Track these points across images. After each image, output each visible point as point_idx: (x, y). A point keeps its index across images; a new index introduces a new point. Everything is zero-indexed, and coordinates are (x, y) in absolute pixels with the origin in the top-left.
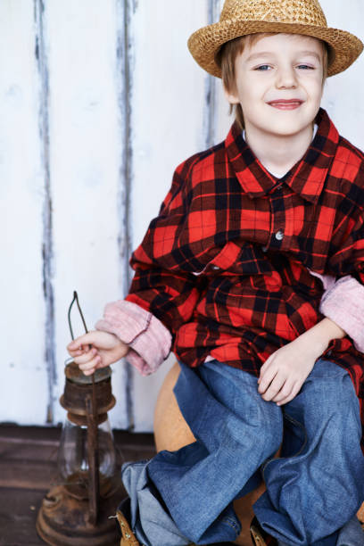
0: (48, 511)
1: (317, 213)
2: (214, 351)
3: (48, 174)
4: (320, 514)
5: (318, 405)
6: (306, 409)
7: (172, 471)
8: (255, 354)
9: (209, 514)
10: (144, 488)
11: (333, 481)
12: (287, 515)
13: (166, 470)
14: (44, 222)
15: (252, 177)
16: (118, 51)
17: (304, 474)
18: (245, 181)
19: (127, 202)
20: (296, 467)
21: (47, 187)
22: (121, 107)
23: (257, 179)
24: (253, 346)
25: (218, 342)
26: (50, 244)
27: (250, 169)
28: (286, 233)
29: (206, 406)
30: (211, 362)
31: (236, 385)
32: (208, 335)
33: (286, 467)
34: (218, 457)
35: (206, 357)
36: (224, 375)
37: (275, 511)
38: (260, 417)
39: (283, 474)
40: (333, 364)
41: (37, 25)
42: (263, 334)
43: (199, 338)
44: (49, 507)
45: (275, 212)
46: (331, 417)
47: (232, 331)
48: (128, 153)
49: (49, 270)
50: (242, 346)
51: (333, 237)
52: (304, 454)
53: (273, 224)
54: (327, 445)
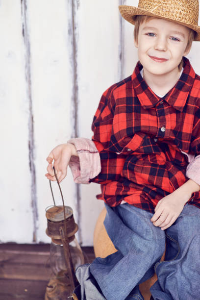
0: (50, 294)
1: (184, 117)
2: (126, 198)
3: (31, 101)
4: (188, 292)
5: (186, 230)
6: (179, 233)
7: (104, 268)
8: (150, 200)
9: (125, 292)
10: (87, 279)
11: (196, 273)
12: (170, 294)
13: (101, 268)
14: (29, 128)
15: (146, 97)
16: (69, 32)
17: (179, 270)
18: (142, 100)
19: (76, 116)
20: (174, 266)
21: (31, 109)
22: (71, 62)
23: (149, 98)
24: (149, 196)
25: (129, 193)
26: (33, 141)
27: (145, 92)
28: (167, 128)
29: (121, 230)
30: (124, 204)
31: (138, 217)
32: (123, 189)
33: (169, 266)
34: (128, 258)
35: (121, 201)
36: (131, 212)
37: (163, 291)
38: (152, 235)
39: (167, 270)
40: (194, 207)
41: (23, 17)
42: (154, 189)
43: (118, 190)
44: (50, 292)
45: (159, 117)
46: (194, 237)
47: (137, 186)
48: (76, 89)
49: (33, 155)
50: (142, 196)
51: (193, 131)
52: (179, 259)
53: (159, 123)
54: (192, 253)
